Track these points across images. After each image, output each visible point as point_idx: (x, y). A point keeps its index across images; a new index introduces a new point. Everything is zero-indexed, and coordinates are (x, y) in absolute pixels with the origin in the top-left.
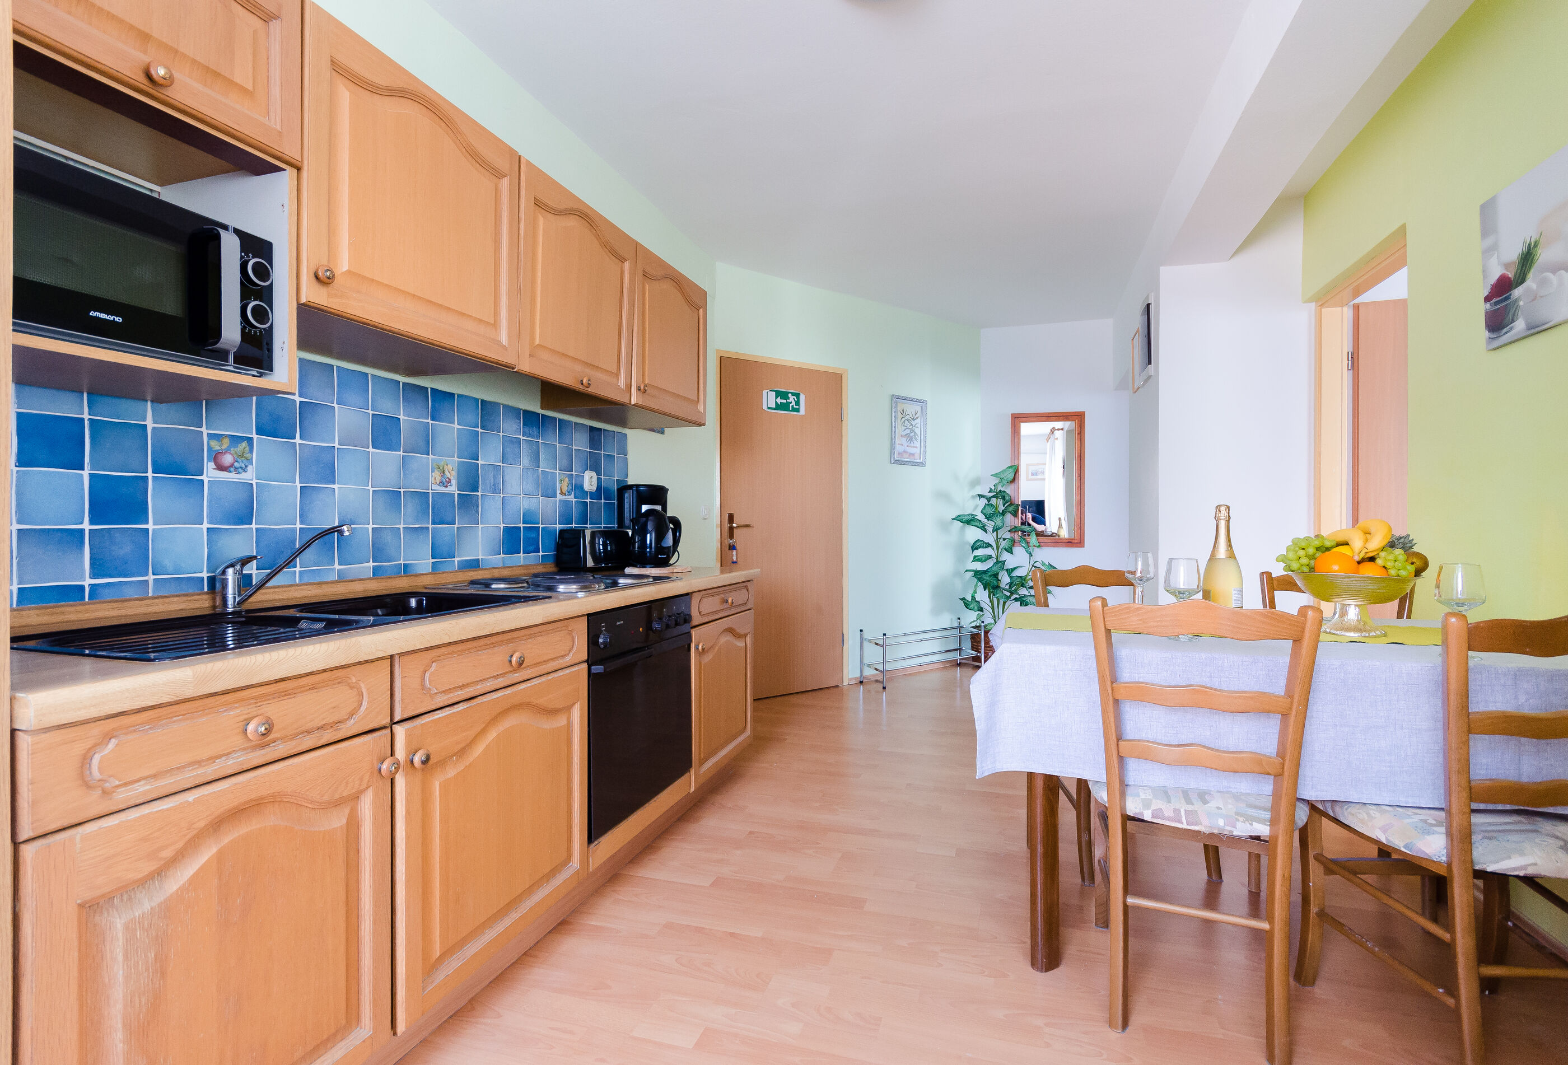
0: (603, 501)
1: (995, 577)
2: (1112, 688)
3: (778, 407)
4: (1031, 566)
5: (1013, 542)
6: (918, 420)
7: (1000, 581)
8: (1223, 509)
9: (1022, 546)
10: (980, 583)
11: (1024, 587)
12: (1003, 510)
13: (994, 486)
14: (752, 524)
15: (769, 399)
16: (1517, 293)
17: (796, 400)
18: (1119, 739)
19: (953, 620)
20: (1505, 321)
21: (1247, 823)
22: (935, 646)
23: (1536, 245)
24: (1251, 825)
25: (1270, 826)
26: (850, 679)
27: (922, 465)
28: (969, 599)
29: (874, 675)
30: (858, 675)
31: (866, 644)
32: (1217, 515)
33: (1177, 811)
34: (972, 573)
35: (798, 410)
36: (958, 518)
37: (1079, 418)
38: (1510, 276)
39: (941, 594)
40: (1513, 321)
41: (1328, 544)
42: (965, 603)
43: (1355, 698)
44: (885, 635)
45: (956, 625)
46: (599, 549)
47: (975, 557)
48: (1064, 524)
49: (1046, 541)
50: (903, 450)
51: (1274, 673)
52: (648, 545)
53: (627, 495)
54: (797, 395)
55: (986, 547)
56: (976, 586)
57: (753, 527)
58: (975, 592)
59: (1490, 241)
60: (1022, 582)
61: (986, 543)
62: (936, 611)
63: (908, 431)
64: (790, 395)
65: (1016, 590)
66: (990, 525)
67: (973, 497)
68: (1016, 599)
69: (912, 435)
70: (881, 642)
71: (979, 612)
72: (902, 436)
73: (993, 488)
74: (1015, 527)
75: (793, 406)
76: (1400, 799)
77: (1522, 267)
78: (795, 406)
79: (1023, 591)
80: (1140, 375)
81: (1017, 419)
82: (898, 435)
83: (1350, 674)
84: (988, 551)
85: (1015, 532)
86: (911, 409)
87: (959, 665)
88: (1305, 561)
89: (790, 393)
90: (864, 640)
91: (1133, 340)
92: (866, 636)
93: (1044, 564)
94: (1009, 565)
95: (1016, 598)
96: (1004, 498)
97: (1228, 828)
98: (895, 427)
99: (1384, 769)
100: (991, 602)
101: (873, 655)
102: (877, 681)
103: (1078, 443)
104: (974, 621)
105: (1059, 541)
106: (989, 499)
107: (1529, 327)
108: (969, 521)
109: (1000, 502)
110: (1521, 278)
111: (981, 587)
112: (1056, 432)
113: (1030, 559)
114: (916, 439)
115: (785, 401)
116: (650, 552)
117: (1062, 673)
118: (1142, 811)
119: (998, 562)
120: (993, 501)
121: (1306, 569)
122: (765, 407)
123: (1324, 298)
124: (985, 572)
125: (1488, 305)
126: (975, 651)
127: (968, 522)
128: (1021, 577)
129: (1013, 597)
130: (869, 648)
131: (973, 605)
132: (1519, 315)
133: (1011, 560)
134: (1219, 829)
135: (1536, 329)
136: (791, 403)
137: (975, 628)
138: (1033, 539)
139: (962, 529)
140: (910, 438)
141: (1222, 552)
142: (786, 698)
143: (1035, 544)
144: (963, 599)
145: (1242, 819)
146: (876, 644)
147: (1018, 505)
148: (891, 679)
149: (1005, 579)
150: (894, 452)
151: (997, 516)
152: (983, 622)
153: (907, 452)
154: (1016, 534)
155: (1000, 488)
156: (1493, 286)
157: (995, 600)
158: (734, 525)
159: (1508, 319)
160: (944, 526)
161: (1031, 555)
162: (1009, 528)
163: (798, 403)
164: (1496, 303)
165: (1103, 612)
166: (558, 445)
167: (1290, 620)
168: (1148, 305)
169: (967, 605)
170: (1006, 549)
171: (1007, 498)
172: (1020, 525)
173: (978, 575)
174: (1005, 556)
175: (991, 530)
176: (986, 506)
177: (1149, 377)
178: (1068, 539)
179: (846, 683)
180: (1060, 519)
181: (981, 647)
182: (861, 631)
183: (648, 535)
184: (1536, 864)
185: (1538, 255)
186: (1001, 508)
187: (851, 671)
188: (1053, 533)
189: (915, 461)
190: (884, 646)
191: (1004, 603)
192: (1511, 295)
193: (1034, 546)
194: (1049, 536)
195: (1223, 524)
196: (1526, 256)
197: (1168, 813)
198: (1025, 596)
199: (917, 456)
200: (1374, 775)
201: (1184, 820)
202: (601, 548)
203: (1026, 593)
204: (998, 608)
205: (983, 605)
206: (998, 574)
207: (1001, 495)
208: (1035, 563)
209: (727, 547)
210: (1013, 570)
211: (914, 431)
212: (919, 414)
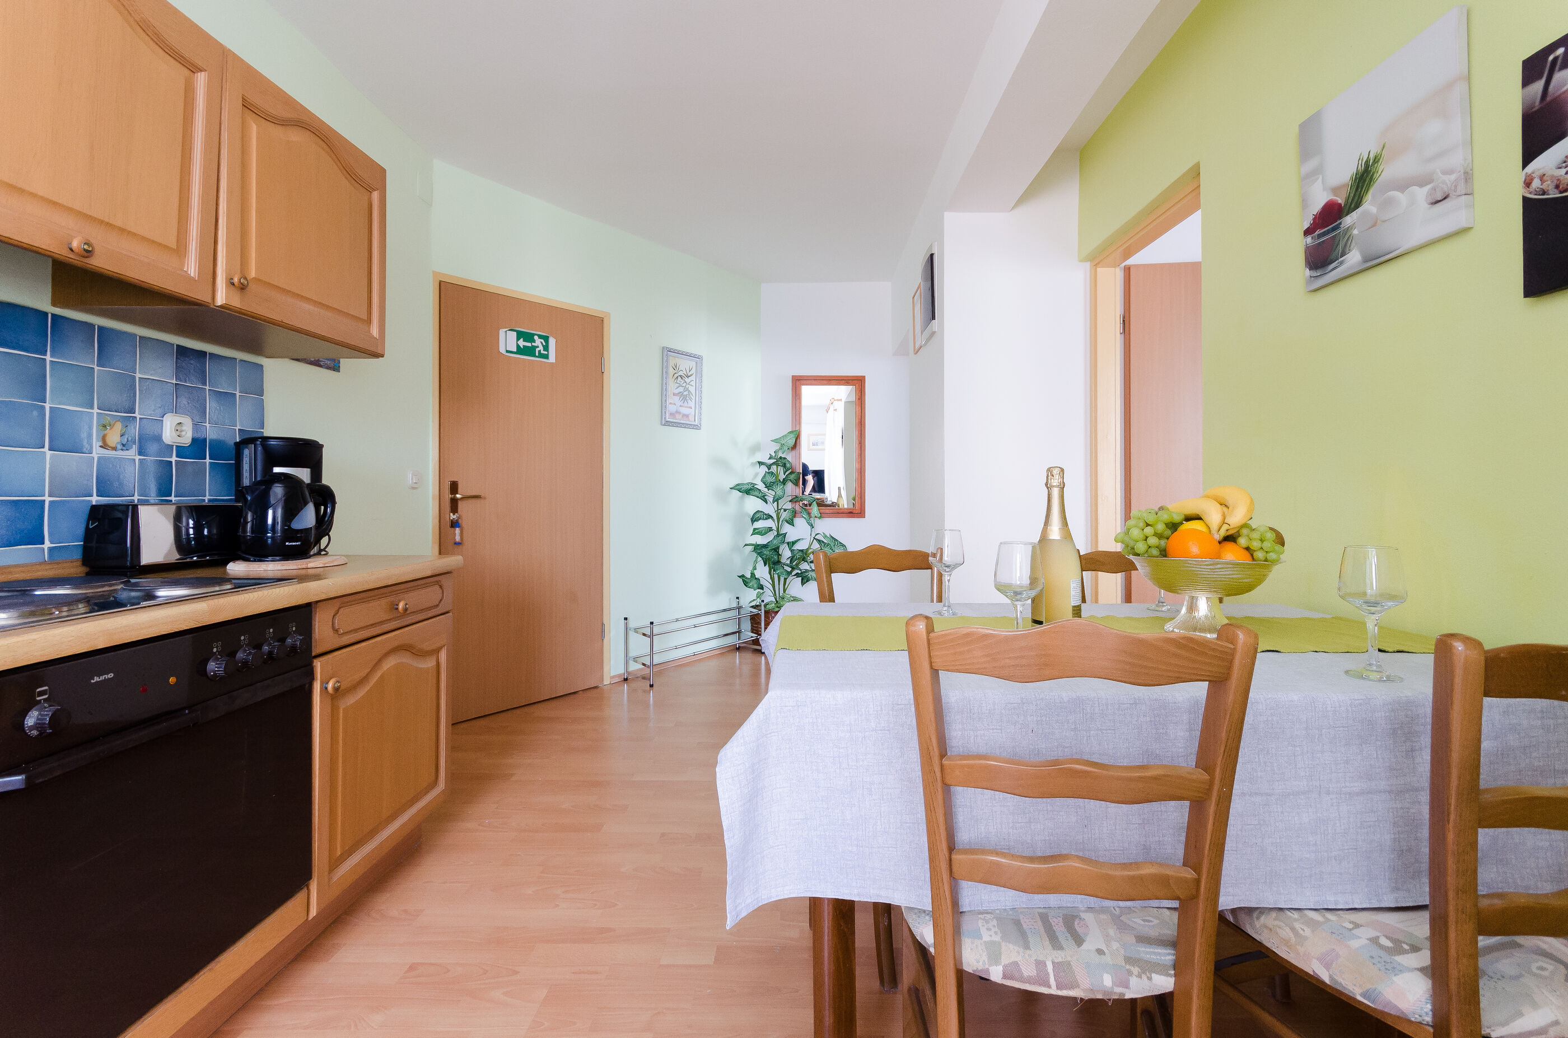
0: (208, 460)
1: (776, 551)
2: (942, 766)
3: (520, 351)
4: (812, 539)
5: (795, 514)
6: (693, 378)
7: (780, 555)
8: (1056, 472)
9: (803, 517)
10: (760, 559)
11: (805, 561)
12: (784, 479)
13: (775, 452)
14: (483, 495)
15: (508, 341)
16: (1348, 221)
17: (544, 344)
18: (951, 849)
19: (732, 600)
20: (1333, 256)
21: (1144, 977)
22: (713, 631)
23: (1377, 160)
24: (1150, 979)
25: (1175, 975)
26: (614, 677)
27: (697, 427)
28: (748, 576)
29: (640, 670)
30: (622, 671)
31: (631, 634)
32: (1049, 481)
33: (1040, 964)
34: (751, 548)
35: (546, 357)
36: (738, 488)
37: (858, 382)
38: (1340, 201)
39: (717, 570)
40: (1343, 254)
41: (1177, 518)
42: (743, 581)
43: (1268, 751)
44: (652, 623)
45: (735, 605)
46: (188, 534)
47: (755, 529)
48: (843, 493)
49: (827, 511)
50: (675, 410)
51: (1161, 719)
52: (270, 527)
53: (246, 452)
54: (546, 339)
55: (766, 519)
56: (756, 562)
57: (485, 498)
58: (755, 568)
59: (1312, 164)
60: (804, 556)
61: (766, 514)
62: (713, 591)
63: (681, 389)
64: (536, 337)
65: (797, 565)
66: (770, 495)
67: (753, 464)
68: (797, 575)
69: (685, 393)
70: (648, 633)
71: (759, 590)
72: (674, 394)
73: (774, 455)
74: (796, 497)
75: (540, 351)
76: (1328, 898)
77: (1357, 190)
78: (542, 352)
79: (804, 566)
80: (922, 333)
81: (798, 381)
82: (670, 393)
83: (1261, 715)
84: (769, 523)
85: (796, 502)
86: (685, 365)
87: (738, 649)
88: (1153, 541)
89: (536, 335)
90: (628, 630)
91: (913, 298)
92: (632, 624)
93: (825, 536)
94: (790, 538)
95: (798, 573)
96: (784, 465)
97: (1119, 990)
98: (666, 384)
99: (1308, 856)
100: (772, 579)
101: (639, 646)
102: (644, 678)
103: (858, 409)
104: (754, 600)
105: (841, 511)
106: (769, 467)
107: (1366, 260)
108: (749, 490)
109: (781, 470)
110: (1355, 201)
111: (760, 563)
112: (836, 403)
113: (811, 531)
114: (691, 399)
115: (529, 344)
116: (272, 538)
117: (860, 735)
118: (987, 966)
119: (778, 535)
120: (774, 468)
121: (1155, 552)
122: (502, 350)
123: (1096, 259)
124: (765, 546)
125: (1309, 239)
126: (755, 633)
127: (748, 492)
128: (802, 551)
129: (794, 573)
130: (635, 639)
131: (753, 583)
132: (1352, 247)
133: (792, 533)
134: (1105, 993)
135: (1375, 261)
136: (538, 347)
137: (755, 608)
138: (815, 510)
139: (742, 498)
140: (684, 397)
141: (1055, 533)
142: (526, 709)
143: (816, 515)
144: (742, 577)
145: (1136, 970)
146: (644, 635)
147: (799, 473)
148: (659, 673)
149: (786, 554)
150: (665, 412)
151: (777, 484)
152: (763, 601)
153: (680, 413)
154: (797, 504)
155: (780, 455)
156: (1316, 216)
157: (776, 576)
158: (458, 496)
159: (1336, 252)
160: (721, 496)
161: (812, 526)
162: (790, 498)
163: (546, 348)
164: (1320, 236)
165: (928, 640)
166: (96, 368)
167: (1214, 650)
168: (932, 255)
169: (746, 583)
170: (787, 522)
171: (788, 465)
172: (801, 495)
173: (758, 549)
174: (786, 528)
175: (771, 500)
176: (767, 474)
177: (933, 333)
178: (847, 509)
179: (607, 681)
180: (839, 489)
181: (761, 628)
182: (626, 619)
183: (270, 512)
184: (1556, 1023)
185: (1380, 172)
186: (782, 477)
187: (614, 667)
188: (833, 503)
189: (690, 423)
190: (651, 636)
191: (785, 579)
192: (1340, 224)
193: (816, 517)
194: (829, 506)
195: (1056, 492)
196: (1362, 175)
197: (1029, 970)
198: (807, 571)
199: (691, 418)
200: (1295, 866)
201: (1052, 981)
202: (191, 531)
203: (808, 568)
204: (779, 585)
205: (763, 582)
206: (778, 548)
207: (781, 462)
208: (816, 535)
209: (449, 524)
210: (794, 543)
211: (687, 390)
212: (693, 371)
